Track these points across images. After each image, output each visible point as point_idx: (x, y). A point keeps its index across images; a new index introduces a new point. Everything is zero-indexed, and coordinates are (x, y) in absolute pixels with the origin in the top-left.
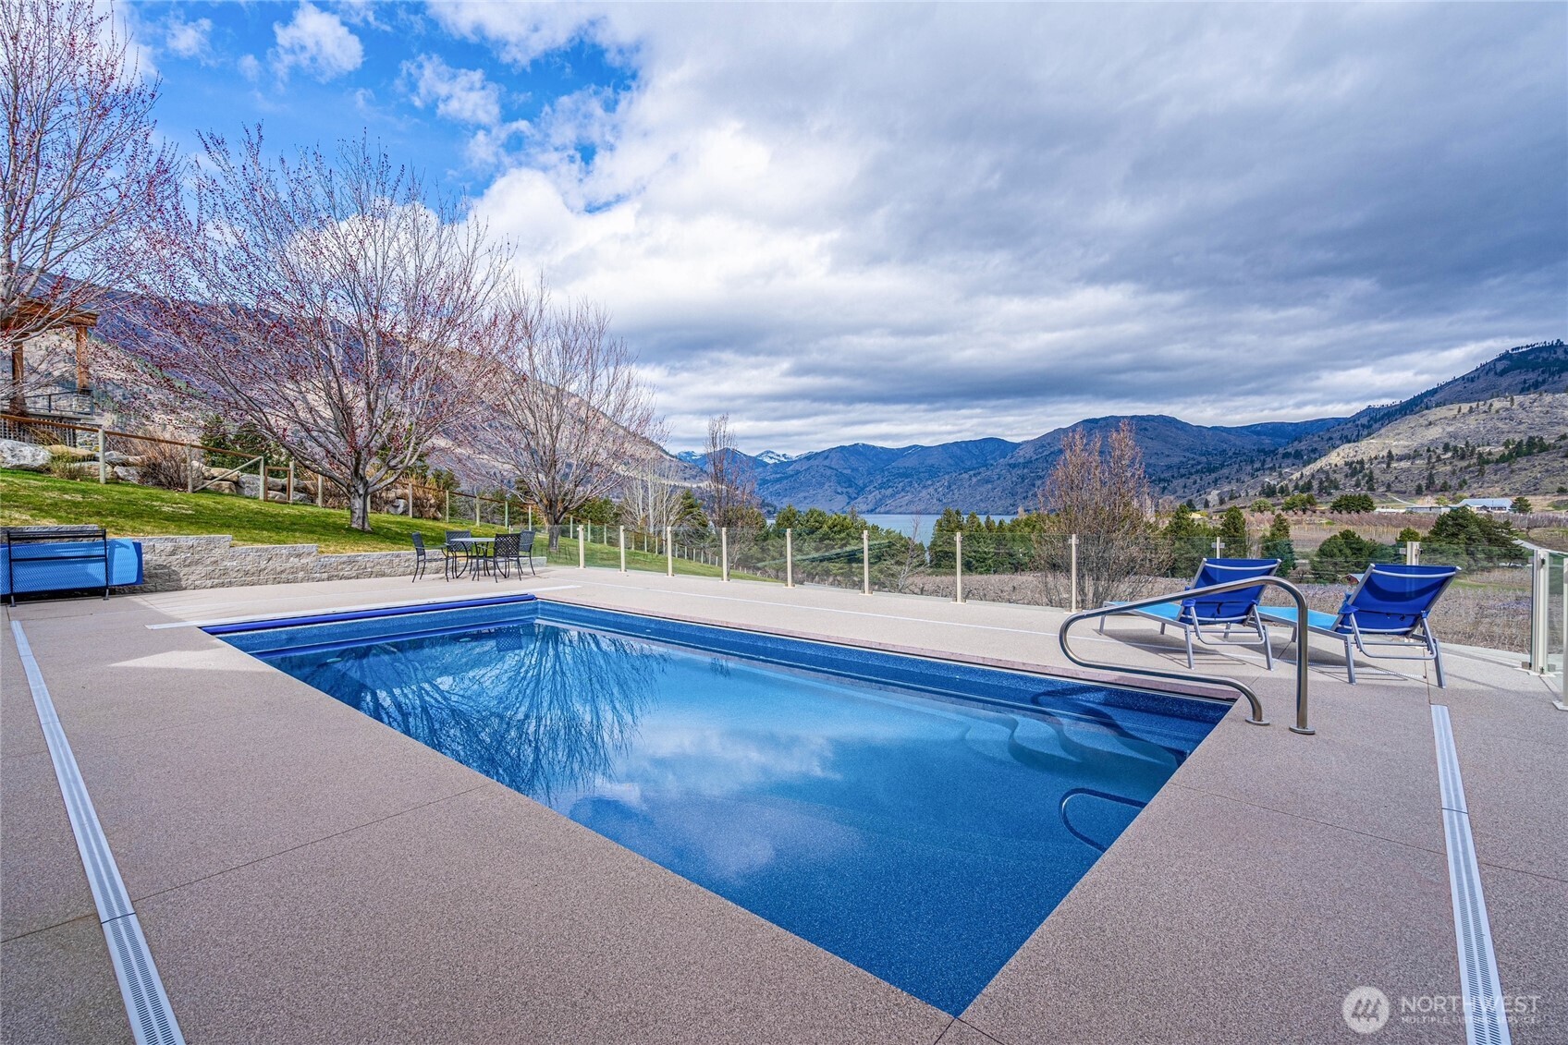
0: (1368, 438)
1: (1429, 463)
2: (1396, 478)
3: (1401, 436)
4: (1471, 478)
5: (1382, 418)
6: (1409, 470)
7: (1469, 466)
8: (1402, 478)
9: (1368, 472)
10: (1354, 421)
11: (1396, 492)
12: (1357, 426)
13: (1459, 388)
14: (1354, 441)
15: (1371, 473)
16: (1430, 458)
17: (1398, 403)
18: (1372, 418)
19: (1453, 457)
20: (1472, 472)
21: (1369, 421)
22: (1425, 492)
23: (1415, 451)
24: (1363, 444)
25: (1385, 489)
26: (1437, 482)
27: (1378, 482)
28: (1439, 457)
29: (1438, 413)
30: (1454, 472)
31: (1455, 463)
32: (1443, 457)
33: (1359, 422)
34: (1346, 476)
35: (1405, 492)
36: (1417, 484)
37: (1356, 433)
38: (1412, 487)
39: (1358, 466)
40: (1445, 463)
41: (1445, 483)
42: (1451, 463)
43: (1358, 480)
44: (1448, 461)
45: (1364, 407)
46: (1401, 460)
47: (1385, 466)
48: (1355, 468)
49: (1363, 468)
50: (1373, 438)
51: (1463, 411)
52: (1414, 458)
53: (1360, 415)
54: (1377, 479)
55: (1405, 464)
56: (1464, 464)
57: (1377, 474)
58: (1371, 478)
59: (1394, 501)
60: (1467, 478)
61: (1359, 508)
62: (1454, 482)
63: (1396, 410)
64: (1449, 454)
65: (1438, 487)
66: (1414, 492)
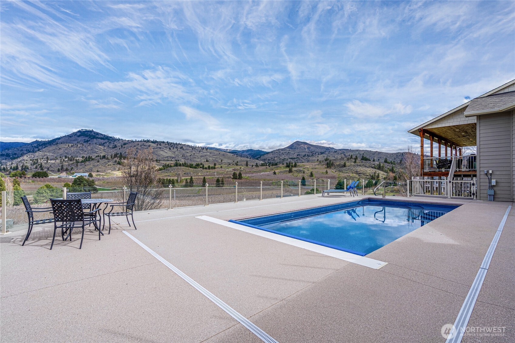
0: (39, 151)
1: (61, 161)
2: (50, 166)
3: (50, 152)
4: (74, 167)
5: (42, 145)
6: (54, 163)
7: (73, 163)
8: (52, 166)
9: (40, 163)
10: (32, 145)
11: (51, 171)
12: (33, 147)
13: (67, 139)
14: (32, 152)
15: (41, 164)
16: (61, 160)
17: (47, 140)
18: (38, 144)
19: (68, 160)
20: (74, 165)
21: (37, 145)
22: (61, 171)
23: (56, 157)
24: (37, 154)
25: (47, 170)
26: (64, 168)
27: (44, 167)
28: (64, 160)
29: (62, 146)
30: (69, 165)
31: (69, 162)
32: (65, 160)
33: (33, 145)
34: (31, 165)
35: (54, 171)
36: (58, 168)
37: (32, 149)
38: (56, 169)
39: (36, 161)
40: (66, 162)
41: (67, 168)
42: (68, 162)
43: (36, 166)
44: (67, 161)
45: (35, 140)
46: (51, 160)
47: (46, 162)
48: (35, 162)
49: (38, 162)
50: (41, 152)
51: (69, 146)
52: (56, 160)
53: (33, 143)
54: (43, 166)
55: (53, 161)
56: (72, 162)
57: (43, 164)
58: (41, 166)
59: (51, 174)
60: (73, 167)
61: (43, 176)
62: (69, 168)
63: (47, 143)
64: (67, 159)
65: (65, 169)
66: (57, 171)
